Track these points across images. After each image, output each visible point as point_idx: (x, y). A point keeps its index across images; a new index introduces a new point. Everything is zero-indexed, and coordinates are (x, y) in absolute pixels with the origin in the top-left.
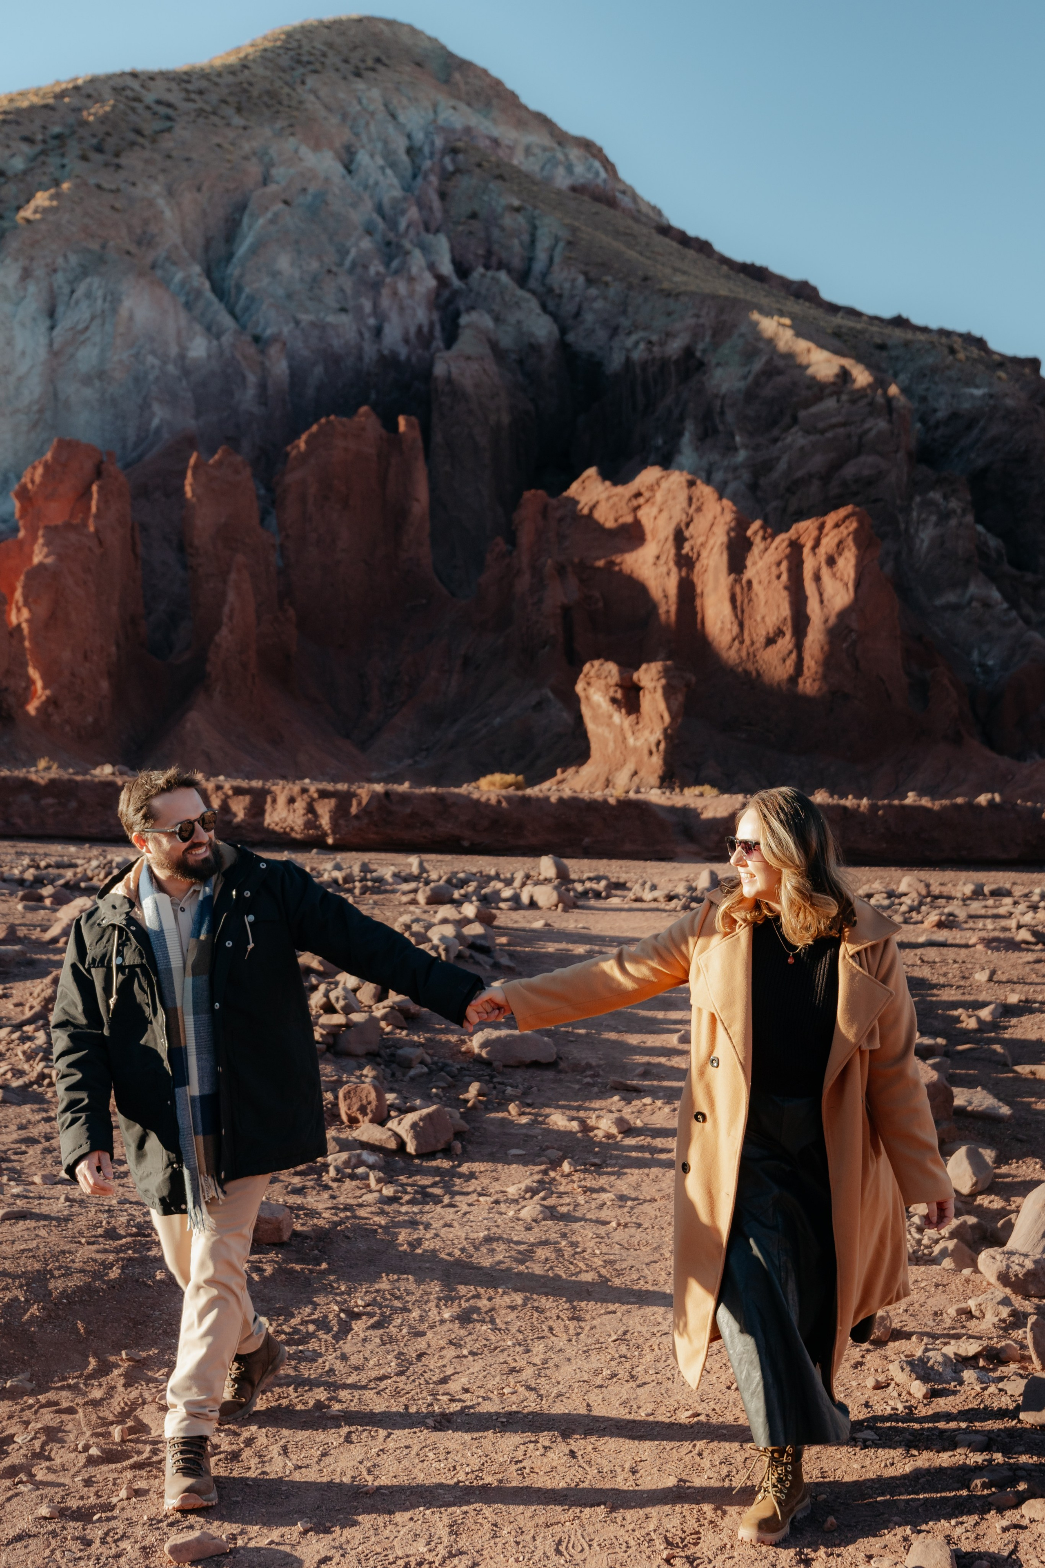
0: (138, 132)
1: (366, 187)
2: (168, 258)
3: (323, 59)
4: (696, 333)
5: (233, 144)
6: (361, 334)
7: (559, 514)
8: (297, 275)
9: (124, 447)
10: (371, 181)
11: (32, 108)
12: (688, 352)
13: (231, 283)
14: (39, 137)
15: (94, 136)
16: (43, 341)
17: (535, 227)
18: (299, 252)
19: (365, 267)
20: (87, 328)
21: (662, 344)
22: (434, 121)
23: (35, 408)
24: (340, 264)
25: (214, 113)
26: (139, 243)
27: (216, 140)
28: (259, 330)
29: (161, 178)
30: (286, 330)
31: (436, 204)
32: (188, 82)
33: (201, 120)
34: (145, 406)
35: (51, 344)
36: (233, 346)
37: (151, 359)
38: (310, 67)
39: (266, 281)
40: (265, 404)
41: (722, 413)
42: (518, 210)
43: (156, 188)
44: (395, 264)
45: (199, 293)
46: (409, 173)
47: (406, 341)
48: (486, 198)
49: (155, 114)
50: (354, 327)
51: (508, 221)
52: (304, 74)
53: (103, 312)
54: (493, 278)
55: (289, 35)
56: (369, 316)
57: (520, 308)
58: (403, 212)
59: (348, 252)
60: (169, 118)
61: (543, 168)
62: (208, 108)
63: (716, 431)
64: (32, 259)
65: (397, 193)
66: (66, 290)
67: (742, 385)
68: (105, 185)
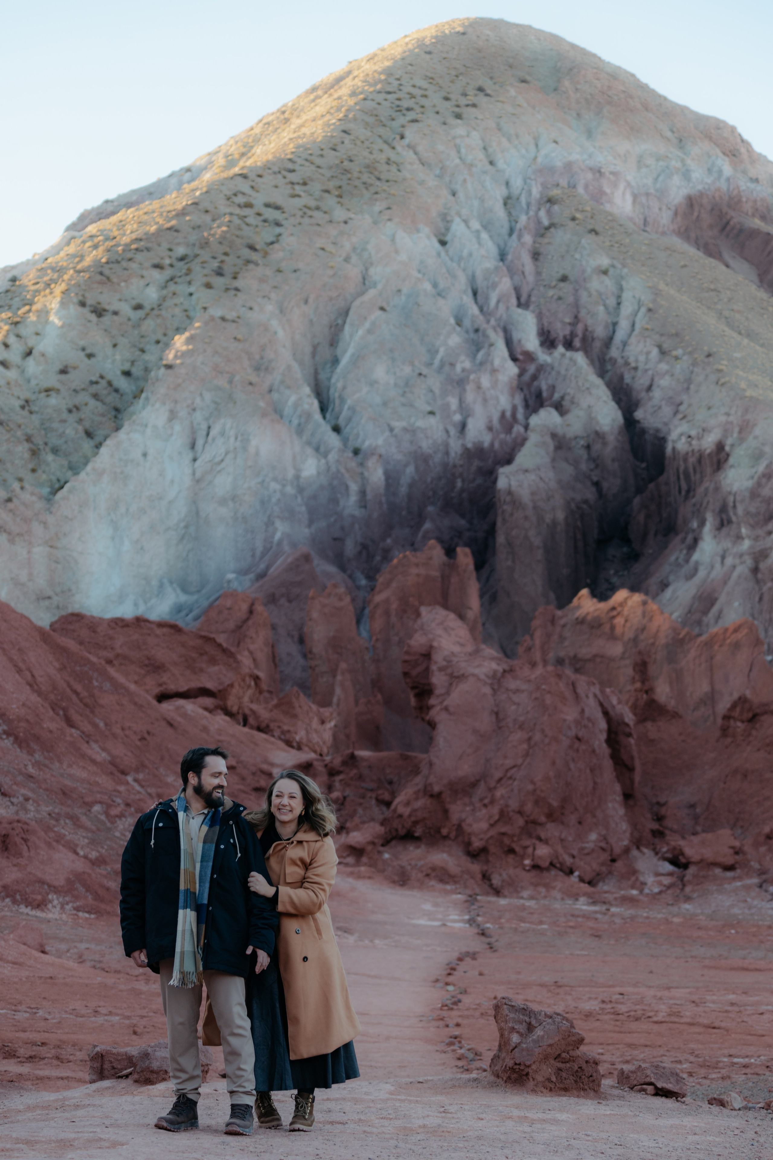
0: (252, 248)
1: (460, 258)
2: (282, 382)
3: (423, 101)
4: (726, 432)
5: (334, 243)
6: (447, 432)
7: (563, 621)
8: (392, 382)
9: (253, 556)
10: (465, 253)
11: (160, 231)
12: (720, 447)
13: (335, 394)
14: (167, 261)
15: (214, 258)
16: (188, 471)
17: (621, 289)
18: (393, 360)
19: (452, 365)
20: (222, 461)
21: (699, 438)
22: (535, 158)
23: (182, 525)
24: (430, 364)
25: (318, 208)
26: (257, 369)
27: (320, 242)
28: (357, 444)
29: (273, 295)
30: (380, 441)
31: (529, 266)
32: (292, 171)
33: (306, 220)
34: (269, 523)
35: (194, 474)
36: (338, 461)
37: (274, 486)
38: (411, 115)
39: (365, 389)
40: (365, 507)
41: (735, 507)
42: (605, 272)
43: (270, 308)
44: (480, 355)
45: (309, 416)
46: (505, 230)
47: (490, 429)
48: (577, 256)
49: (265, 221)
50: (441, 427)
51: (596, 284)
52: (403, 126)
53: (235, 449)
54: (571, 359)
55: (389, 72)
56: (455, 412)
57: (590, 393)
58: (494, 286)
59: (437, 352)
60: (278, 224)
61: (656, 179)
62: (312, 203)
63: (730, 522)
64: (176, 402)
65: (491, 263)
66: (204, 426)
67: (749, 484)
68: (228, 317)
